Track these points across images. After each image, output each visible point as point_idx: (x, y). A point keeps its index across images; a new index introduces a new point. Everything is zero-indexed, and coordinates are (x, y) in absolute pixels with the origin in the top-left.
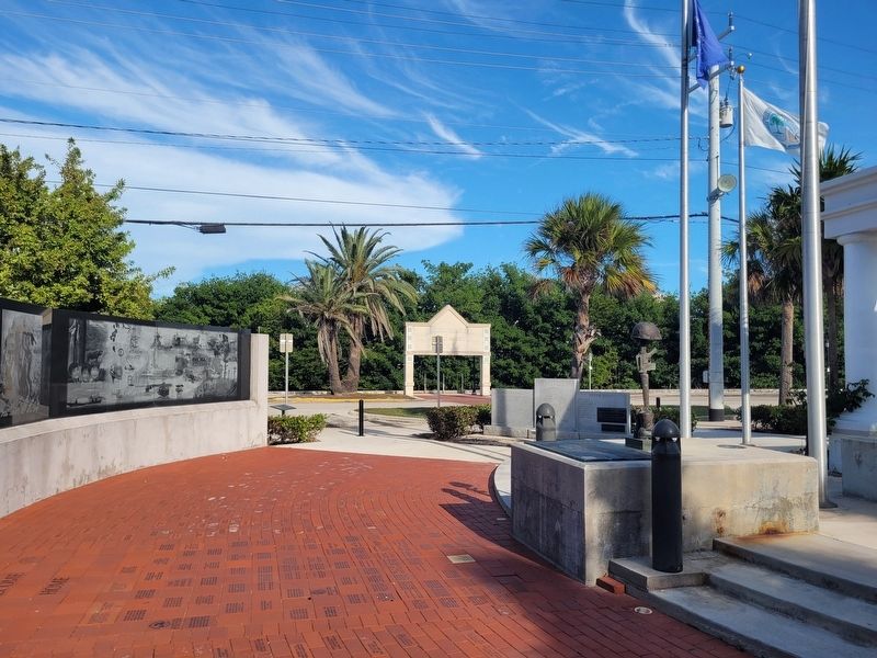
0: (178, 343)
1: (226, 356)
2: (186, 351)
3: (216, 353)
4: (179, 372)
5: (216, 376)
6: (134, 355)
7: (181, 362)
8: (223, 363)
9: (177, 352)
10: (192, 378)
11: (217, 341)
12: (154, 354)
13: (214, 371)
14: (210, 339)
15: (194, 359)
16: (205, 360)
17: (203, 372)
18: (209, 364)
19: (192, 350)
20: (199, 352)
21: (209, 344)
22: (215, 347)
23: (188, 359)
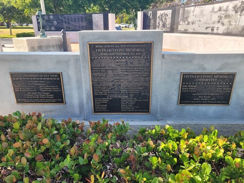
0: (220, 9)
1: (241, 13)
3: (236, 12)
5: (234, 23)
7: (220, 17)
8: (239, 17)
10: (223, 24)
11: (237, 6)
12: (211, 15)
13: (233, 21)
14: (234, 5)
15: (225, 16)
16: (230, 16)
17: (228, 22)
18: (231, 18)
19: (225, 11)
20: (228, 12)
21: (233, 8)
22: (236, 9)
23: (223, 16)
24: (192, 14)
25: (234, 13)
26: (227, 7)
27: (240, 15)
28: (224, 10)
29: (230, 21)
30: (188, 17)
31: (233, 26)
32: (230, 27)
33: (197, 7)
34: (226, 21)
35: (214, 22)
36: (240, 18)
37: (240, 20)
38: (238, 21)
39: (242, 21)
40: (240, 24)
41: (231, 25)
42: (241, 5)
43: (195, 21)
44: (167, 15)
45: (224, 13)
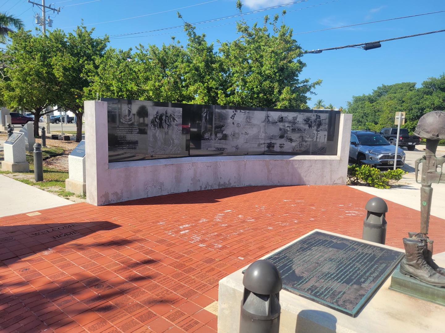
0: (281, 120)
1: (318, 128)
2: (287, 125)
3: (310, 126)
4: (282, 137)
6: (248, 127)
7: (283, 131)
8: (315, 132)
9: (281, 125)
10: (291, 140)
12: (265, 126)
15: (292, 129)
16: (301, 130)
18: (304, 132)
19: (291, 124)
21: (305, 120)
23: (289, 129)
24: (230, 121)
26: (295, 118)
27: (317, 131)
28: (290, 122)
30: (223, 126)
31: (308, 143)
34: (295, 136)
36: (317, 134)
38: (316, 137)
39: (320, 137)
42: (316, 119)
43: (238, 134)
44: (174, 119)
45: (291, 126)
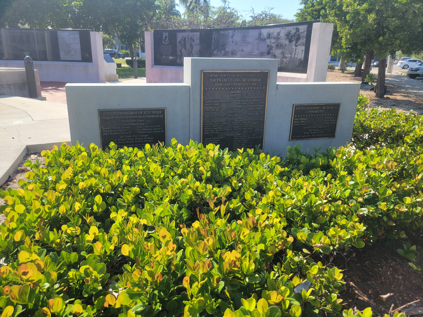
1: (296, 42)
4: (268, 53)
5: (289, 56)
6: (244, 44)
8: (294, 47)
9: (268, 41)
10: (275, 57)
11: (291, 33)
12: (258, 43)
13: (288, 52)
14: (287, 32)
15: (276, 45)
16: (283, 46)
17: (281, 53)
18: (285, 48)
19: (276, 40)
20: (280, 41)
21: (286, 35)
22: (290, 37)
23: (274, 46)
24: (230, 40)
25: (287, 42)
26: (279, 34)
27: (296, 46)
28: (275, 38)
29: (283, 53)
30: (226, 45)
31: (288, 59)
32: (285, 60)
33: (237, 31)
34: (278, 52)
35: (262, 53)
36: (296, 49)
37: (296, 51)
38: (294, 53)
39: (298, 52)
40: (296, 56)
41: (286, 58)
42: (296, 33)
43: (236, 51)
44: (193, 41)
45: (275, 42)
